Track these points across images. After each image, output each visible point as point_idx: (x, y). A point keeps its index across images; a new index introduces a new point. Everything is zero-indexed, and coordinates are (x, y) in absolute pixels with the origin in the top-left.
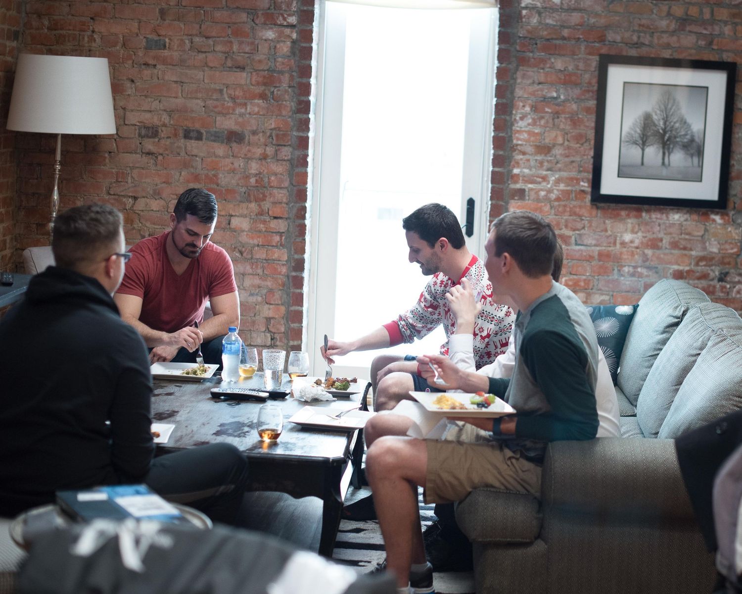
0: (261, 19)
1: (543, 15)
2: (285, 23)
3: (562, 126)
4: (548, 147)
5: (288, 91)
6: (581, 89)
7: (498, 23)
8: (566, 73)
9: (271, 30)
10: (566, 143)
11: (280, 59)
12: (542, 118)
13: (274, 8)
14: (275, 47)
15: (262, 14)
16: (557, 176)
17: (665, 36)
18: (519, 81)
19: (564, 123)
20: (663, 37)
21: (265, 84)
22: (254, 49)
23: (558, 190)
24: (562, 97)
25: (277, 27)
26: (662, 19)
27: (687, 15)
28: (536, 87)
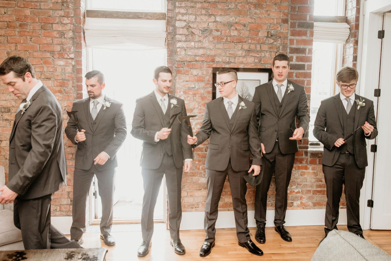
0: (57, 56)
1: (187, 51)
2: (69, 58)
3: (197, 100)
4: (192, 109)
5: (72, 89)
6: (205, 83)
7: (167, 55)
8: (198, 76)
9: (62, 61)
10: (199, 107)
11: (67, 74)
12: (188, 96)
13: (63, 51)
14: (65, 68)
15: (57, 53)
16: (196, 122)
17: (241, 58)
18: (177, 81)
19: (198, 98)
20: (240, 59)
21: (61, 86)
22: (55, 70)
23: (197, 128)
24: (197, 87)
25: (65, 59)
26: (239, 50)
27: (250, 49)
28: (185, 83)
